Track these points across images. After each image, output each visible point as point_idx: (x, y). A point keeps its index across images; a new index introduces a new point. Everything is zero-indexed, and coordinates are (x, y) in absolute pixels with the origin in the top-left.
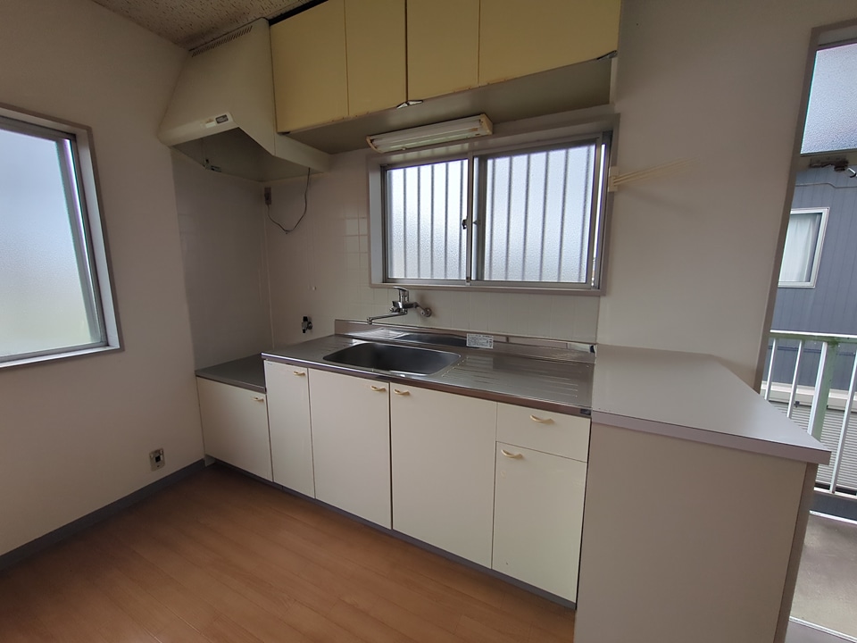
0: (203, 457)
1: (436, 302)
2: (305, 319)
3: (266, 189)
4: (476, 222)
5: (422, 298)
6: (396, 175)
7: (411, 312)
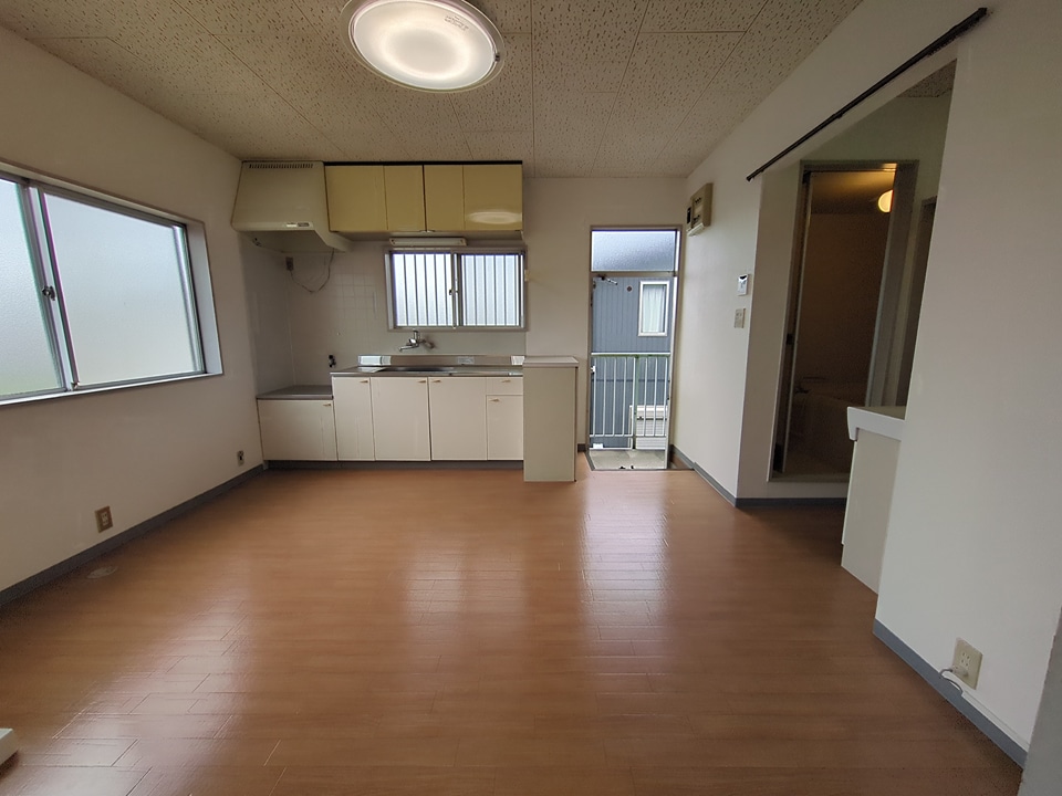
0: (262, 462)
1: (436, 338)
2: (331, 357)
3: (287, 258)
4: (458, 291)
5: (428, 337)
6: (398, 258)
7: (421, 347)
